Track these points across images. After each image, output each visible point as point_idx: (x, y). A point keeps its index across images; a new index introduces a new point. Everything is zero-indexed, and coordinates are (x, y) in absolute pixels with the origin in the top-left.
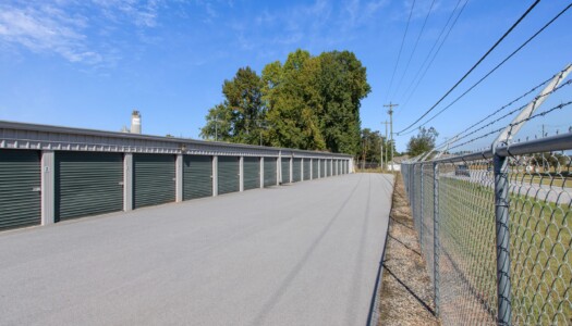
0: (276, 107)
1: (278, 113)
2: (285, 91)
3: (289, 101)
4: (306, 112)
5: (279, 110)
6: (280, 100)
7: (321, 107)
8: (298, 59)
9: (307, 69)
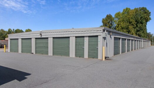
0: (120, 26)
1: (121, 28)
2: (123, 21)
3: (124, 24)
4: (131, 27)
5: (121, 27)
6: (121, 24)
7: (135, 25)
8: (127, 11)
9: (130, 14)
